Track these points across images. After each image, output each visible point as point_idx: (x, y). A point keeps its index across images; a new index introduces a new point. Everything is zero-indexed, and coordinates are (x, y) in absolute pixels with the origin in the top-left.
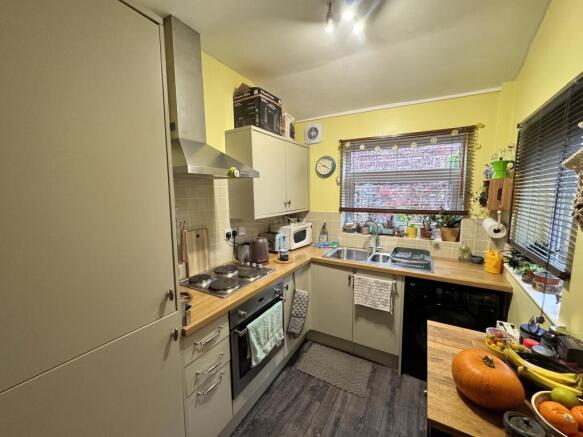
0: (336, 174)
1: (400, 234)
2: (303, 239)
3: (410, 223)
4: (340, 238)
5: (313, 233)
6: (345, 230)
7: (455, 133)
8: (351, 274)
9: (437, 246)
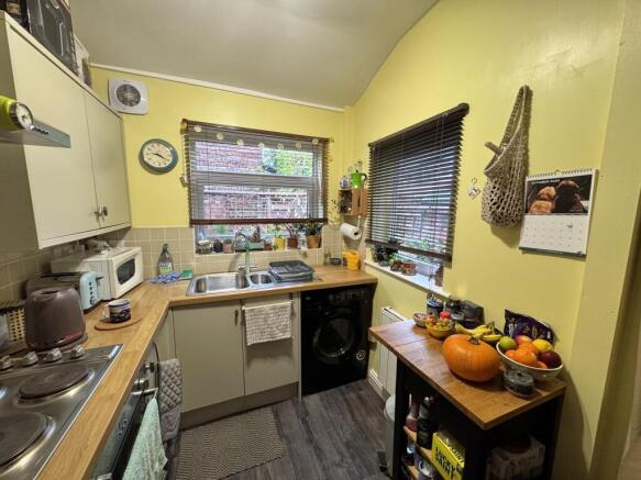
0: (180, 168)
1: (268, 247)
2: (132, 275)
3: (279, 233)
4: (194, 264)
5: (145, 262)
6: (199, 251)
7: (315, 142)
8: (237, 307)
9: (305, 255)
